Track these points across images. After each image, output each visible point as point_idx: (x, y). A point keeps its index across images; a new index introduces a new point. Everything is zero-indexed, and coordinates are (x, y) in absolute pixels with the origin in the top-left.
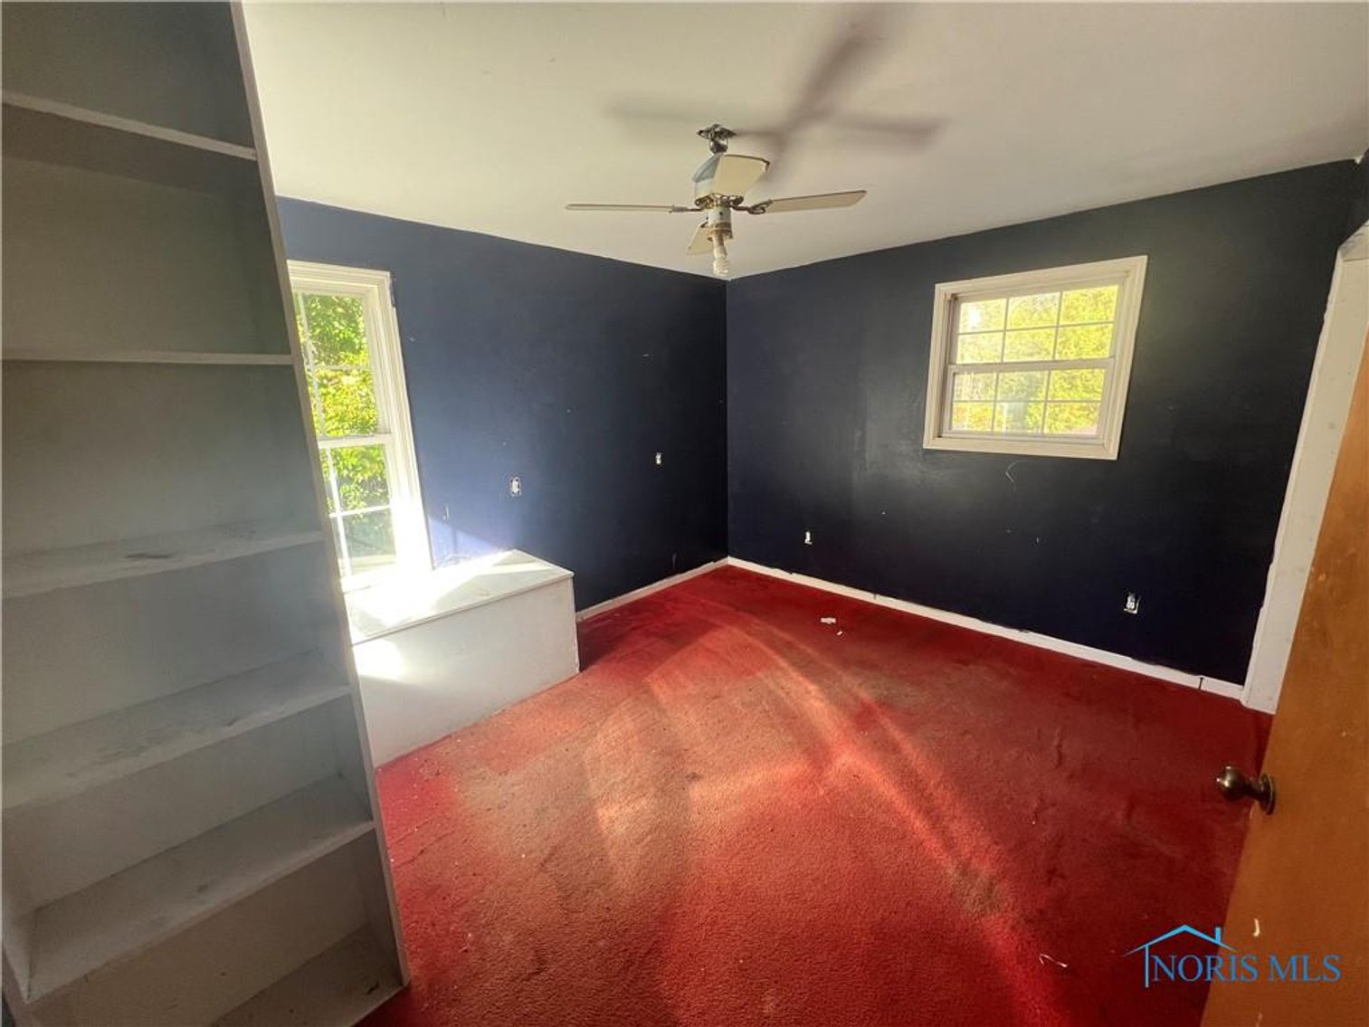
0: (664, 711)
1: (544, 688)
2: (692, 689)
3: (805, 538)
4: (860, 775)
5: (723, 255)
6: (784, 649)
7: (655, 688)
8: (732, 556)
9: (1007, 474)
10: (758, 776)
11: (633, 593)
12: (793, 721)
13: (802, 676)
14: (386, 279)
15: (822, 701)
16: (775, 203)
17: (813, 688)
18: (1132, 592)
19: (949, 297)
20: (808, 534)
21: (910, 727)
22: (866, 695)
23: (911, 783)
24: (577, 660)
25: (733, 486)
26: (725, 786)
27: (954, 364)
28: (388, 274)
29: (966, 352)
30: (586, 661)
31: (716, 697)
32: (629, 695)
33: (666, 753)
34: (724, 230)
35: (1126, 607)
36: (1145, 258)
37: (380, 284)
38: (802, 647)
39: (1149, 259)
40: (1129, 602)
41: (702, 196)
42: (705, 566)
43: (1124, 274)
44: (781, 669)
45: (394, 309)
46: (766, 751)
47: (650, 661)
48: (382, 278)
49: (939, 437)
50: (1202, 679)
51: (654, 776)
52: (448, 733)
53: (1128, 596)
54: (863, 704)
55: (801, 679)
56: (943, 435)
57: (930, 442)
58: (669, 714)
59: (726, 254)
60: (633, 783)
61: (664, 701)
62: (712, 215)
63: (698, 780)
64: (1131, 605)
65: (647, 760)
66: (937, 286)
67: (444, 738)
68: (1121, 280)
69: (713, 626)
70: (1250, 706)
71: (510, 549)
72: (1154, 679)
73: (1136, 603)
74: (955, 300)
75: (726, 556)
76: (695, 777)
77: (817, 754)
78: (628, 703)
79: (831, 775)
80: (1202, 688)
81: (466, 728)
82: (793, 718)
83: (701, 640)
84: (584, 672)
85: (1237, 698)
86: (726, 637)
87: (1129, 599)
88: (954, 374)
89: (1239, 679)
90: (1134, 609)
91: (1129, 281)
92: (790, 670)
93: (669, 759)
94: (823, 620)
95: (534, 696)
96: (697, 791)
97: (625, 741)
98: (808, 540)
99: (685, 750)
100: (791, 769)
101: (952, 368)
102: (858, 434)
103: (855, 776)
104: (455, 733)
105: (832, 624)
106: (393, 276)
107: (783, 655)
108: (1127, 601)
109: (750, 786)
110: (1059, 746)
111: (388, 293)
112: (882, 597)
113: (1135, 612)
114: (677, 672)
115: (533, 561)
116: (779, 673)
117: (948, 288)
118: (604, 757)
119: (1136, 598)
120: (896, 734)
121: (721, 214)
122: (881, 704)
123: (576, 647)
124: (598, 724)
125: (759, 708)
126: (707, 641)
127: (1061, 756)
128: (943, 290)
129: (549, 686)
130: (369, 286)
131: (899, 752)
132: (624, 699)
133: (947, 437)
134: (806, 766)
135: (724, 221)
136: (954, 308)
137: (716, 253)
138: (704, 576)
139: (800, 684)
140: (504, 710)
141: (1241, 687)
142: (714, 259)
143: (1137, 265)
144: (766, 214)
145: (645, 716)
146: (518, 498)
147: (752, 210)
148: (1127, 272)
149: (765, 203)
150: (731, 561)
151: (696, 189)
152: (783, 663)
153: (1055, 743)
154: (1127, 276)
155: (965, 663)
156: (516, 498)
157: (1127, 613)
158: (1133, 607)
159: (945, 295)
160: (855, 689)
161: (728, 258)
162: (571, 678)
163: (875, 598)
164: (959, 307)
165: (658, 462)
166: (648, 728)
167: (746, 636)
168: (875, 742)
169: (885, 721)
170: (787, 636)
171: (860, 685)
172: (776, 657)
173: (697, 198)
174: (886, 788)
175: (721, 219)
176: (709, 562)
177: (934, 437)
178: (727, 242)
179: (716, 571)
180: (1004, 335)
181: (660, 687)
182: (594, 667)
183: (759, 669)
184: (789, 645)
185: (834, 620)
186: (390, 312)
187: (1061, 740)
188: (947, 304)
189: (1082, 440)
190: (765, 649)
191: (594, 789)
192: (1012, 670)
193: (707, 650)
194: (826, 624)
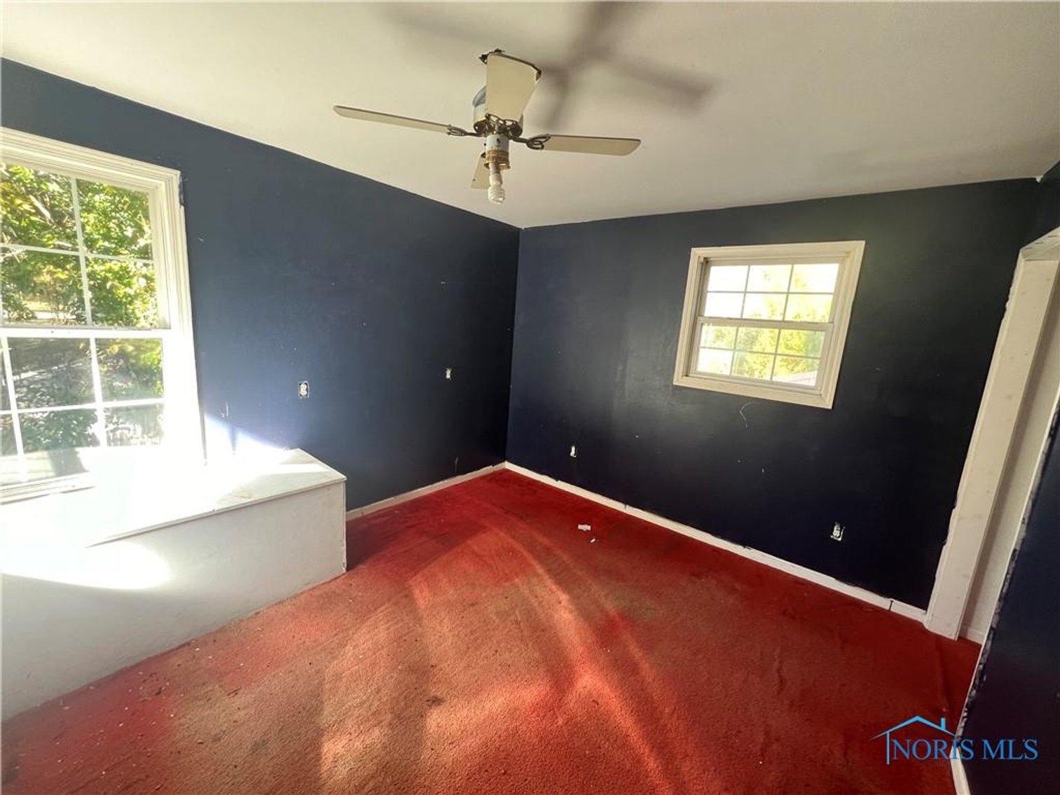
0: (420, 619)
1: (306, 588)
2: (451, 594)
3: (570, 452)
4: (599, 701)
5: (499, 183)
6: (544, 556)
7: (417, 592)
8: (509, 461)
9: (741, 412)
10: (500, 700)
11: (415, 491)
12: (542, 633)
13: (556, 583)
14: (175, 178)
15: (571, 612)
16: (552, 137)
17: (564, 597)
18: (838, 522)
19: (702, 260)
20: (573, 449)
21: (649, 646)
22: (611, 606)
23: (646, 711)
24: (345, 560)
25: (514, 402)
26: (465, 712)
27: (703, 316)
28: (178, 173)
29: (713, 307)
30: (354, 561)
31: (472, 605)
32: (389, 600)
33: (411, 670)
34: (501, 159)
35: (832, 535)
36: (863, 243)
37: (168, 181)
38: (559, 552)
39: (866, 244)
40: (835, 531)
41: (479, 120)
42: (484, 469)
43: (845, 255)
44: (537, 575)
45: (183, 207)
46: (512, 669)
47: (417, 563)
48: (172, 175)
49: (687, 376)
50: (892, 601)
51: (394, 698)
52: (188, 640)
53: (834, 525)
54: (607, 615)
55: (554, 587)
56: (691, 375)
57: (679, 380)
58: (425, 621)
59: (501, 183)
60: (369, 707)
61: (423, 607)
62: (490, 141)
63: (439, 704)
64: (837, 533)
65: (392, 677)
66: (693, 250)
67: (184, 645)
68: (841, 259)
69: (482, 529)
70: (932, 630)
71: (292, 448)
72: (854, 598)
73: (841, 531)
74: (706, 263)
75: (504, 461)
76: (437, 701)
77: (561, 676)
78: (387, 608)
79: (572, 701)
80: (892, 610)
81: (209, 634)
82: (543, 631)
83: (469, 542)
84: (351, 572)
85: (919, 620)
86: (492, 539)
87: (835, 528)
88: (702, 324)
89: (923, 605)
90: (839, 537)
91: (848, 261)
92: (546, 577)
93: (413, 677)
94: (580, 527)
95: (294, 597)
96: (436, 720)
97: (375, 653)
98: (573, 453)
99: (432, 666)
100: (532, 692)
101: (700, 318)
102: (620, 367)
103: (594, 701)
104: (196, 640)
105: (588, 531)
106: (183, 176)
107: (541, 562)
108: (833, 530)
109: (490, 712)
110: (779, 670)
111: (176, 190)
112: (631, 508)
113: (840, 539)
114: (441, 576)
115: (312, 462)
116: (534, 580)
117: (702, 252)
118: (348, 673)
119: (841, 528)
120: (636, 652)
121: (498, 140)
122: (623, 616)
123: (345, 547)
124: (351, 632)
125: (513, 618)
126: (474, 544)
127: (782, 682)
128: (698, 253)
129: (310, 586)
130: (158, 182)
131: (637, 673)
132: (384, 604)
133: (693, 377)
134: (548, 689)
135: (500, 149)
136: (705, 270)
137: (492, 180)
138: (483, 478)
139: (553, 592)
140: (258, 613)
141: (924, 611)
142: (490, 186)
143: (857, 248)
144: (543, 151)
145: (400, 624)
146: (305, 399)
147: (531, 143)
148: (848, 253)
149: (544, 137)
150: (508, 465)
151: (475, 113)
152: (540, 570)
153: (776, 664)
154: (848, 257)
155: (697, 575)
156: (303, 399)
157: (833, 539)
158: (838, 535)
159: (699, 257)
160: (603, 600)
161: (503, 187)
162: (336, 578)
163: (625, 508)
164: (710, 270)
165: (448, 376)
166: (399, 638)
167: (510, 540)
168: (616, 660)
169: (626, 636)
170: (546, 541)
171: (606, 596)
172: (534, 562)
173: (476, 121)
174: (624, 719)
175: (498, 146)
176: (489, 465)
177: (682, 376)
178: (504, 172)
179: (494, 473)
180: (745, 295)
181: (421, 592)
182: (361, 566)
183: (517, 575)
184: (548, 549)
185: (589, 528)
186: (177, 210)
187: (781, 662)
188: (700, 266)
189: (804, 390)
190: (526, 554)
191: (328, 714)
192: (738, 586)
193: (474, 552)
194: (582, 530)
